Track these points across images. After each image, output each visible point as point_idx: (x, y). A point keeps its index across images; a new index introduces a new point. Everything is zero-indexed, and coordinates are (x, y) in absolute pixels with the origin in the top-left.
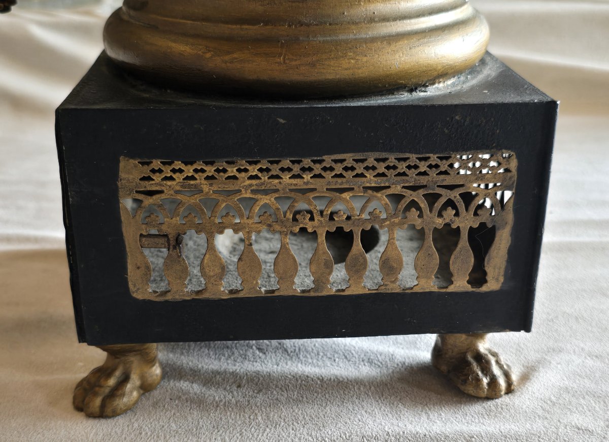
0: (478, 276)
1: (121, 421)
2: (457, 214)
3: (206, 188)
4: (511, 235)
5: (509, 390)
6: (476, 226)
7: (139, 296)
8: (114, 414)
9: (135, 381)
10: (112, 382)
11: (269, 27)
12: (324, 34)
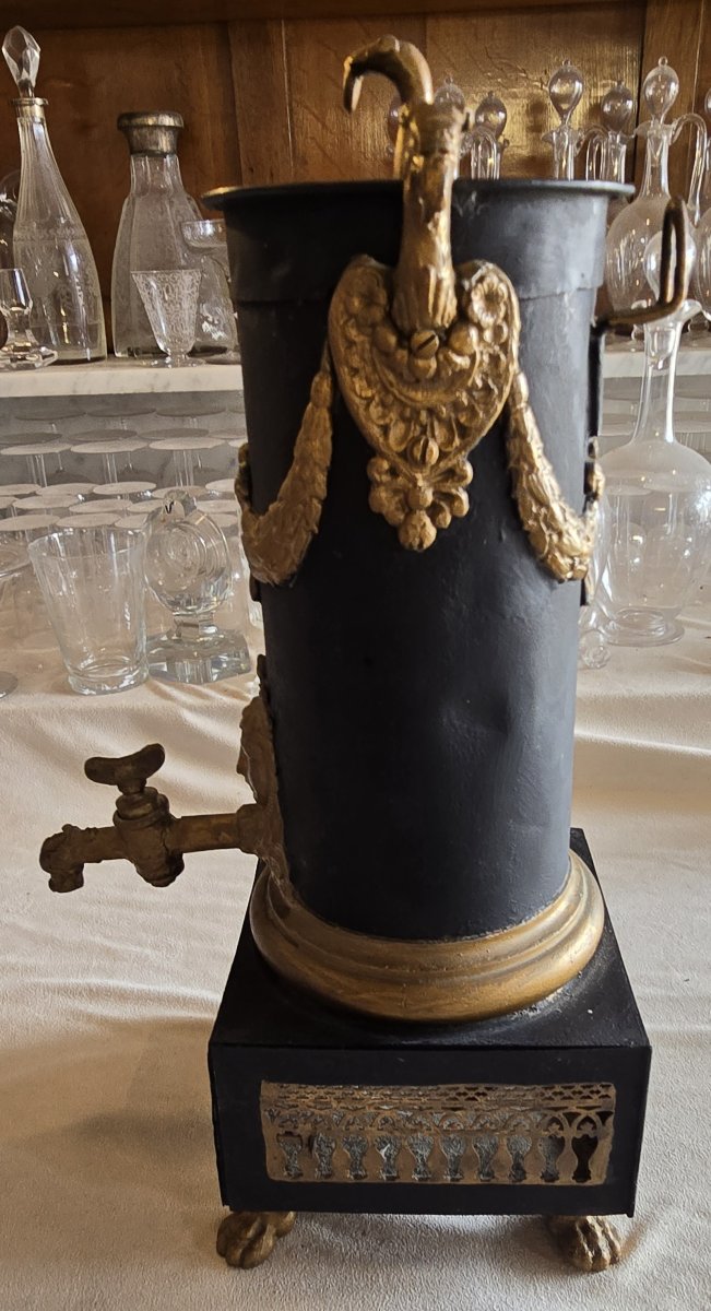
0: (582, 1173)
1: (258, 1272)
2: (562, 1128)
3: (334, 1105)
4: (613, 1143)
5: (614, 1260)
6: (579, 1136)
7: (276, 1178)
8: (252, 1266)
9: (271, 1230)
10: (251, 1233)
11: (394, 970)
12: (440, 977)
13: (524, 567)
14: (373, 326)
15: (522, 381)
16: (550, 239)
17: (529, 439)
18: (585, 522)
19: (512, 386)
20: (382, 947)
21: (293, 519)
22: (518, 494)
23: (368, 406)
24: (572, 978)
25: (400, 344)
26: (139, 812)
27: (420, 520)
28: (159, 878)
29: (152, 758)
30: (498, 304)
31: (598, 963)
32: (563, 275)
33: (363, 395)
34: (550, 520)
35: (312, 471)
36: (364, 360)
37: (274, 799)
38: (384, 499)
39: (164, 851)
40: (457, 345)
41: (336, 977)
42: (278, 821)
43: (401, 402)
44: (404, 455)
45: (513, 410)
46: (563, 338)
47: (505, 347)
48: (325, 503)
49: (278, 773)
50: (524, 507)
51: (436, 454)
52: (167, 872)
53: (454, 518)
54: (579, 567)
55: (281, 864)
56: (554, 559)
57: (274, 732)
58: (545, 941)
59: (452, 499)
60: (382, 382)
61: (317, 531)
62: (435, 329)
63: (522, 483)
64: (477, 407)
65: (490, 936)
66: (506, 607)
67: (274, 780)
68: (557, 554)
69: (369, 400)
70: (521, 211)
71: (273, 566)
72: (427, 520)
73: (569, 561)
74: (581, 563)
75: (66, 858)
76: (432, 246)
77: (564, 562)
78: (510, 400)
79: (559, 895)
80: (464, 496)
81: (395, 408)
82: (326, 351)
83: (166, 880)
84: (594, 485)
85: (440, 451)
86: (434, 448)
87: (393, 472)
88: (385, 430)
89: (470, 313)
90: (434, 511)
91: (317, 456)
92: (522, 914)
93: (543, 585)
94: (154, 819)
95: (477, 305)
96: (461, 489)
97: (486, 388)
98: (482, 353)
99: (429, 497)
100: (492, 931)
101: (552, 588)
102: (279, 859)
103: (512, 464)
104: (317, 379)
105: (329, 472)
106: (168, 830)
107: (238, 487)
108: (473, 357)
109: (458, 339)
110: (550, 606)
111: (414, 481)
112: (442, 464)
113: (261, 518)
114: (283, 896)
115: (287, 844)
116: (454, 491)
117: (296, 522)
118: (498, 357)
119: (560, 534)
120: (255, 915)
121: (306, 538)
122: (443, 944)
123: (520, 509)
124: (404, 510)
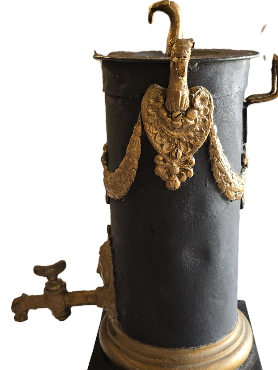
11: (160, 361)
12: (181, 364)
13: (216, 197)
14: (158, 109)
15: (215, 127)
16: (226, 76)
17: (218, 149)
18: (241, 177)
19: (211, 130)
20: (155, 350)
21: (125, 177)
22: (213, 169)
23: (155, 136)
24: (238, 367)
25: (168, 116)
26: (55, 288)
27: (174, 179)
28: (61, 317)
29: (61, 266)
30: (206, 101)
31: (250, 361)
32: (231, 88)
33: (153, 133)
34: (226, 179)
35: (133, 159)
36: (154, 121)
37: (112, 285)
38: (161, 171)
39: (64, 305)
40: (189, 117)
41: (136, 363)
42: (113, 295)
43: (168, 135)
44: (169, 155)
45: (211, 138)
46: (231, 110)
47: (208, 116)
48: (138, 171)
49: (115, 274)
50: (215, 174)
51: (181, 154)
52: (65, 314)
53: (188, 178)
54: (238, 195)
55: (114, 313)
56: (228, 193)
57: (113, 257)
58: (226, 351)
59: (187, 171)
60: (161, 128)
61: (134, 181)
62: (181, 111)
63: (215, 165)
64: (197, 138)
65: (202, 347)
66: (208, 212)
67: (112, 276)
68: (230, 191)
69: (156, 134)
70: (214, 67)
71: (116, 193)
72: (177, 179)
73: (234, 193)
74: (239, 194)
75: (22, 307)
76: (181, 84)
77: (232, 194)
78: (210, 134)
79: (232, 330)
80: (192, 170)
81: (165, 137)
82: (140, 117)
83: (64, 318)
84: (246, 162)
85: (183, 153)
86: (180, 152)
87: (164, 161)
88: (162, 145)
89: (195, 105)
90: (180, 175)
91: (135, 154)
92: (215, 338)
93: (224, 203)
94: (61, 292)
95: (198, 102)
96: (190, 168)
97: (201, 131)
98: (199, 118)
99: (178, 170)
100: (203, 345)
101: (228, 204)
102: (113, 310)
103: (211, 158)
104: (136, 126)
105: (139, 159)
106: (66, 297)
107: (103, 159)
108: (196, 120)
109: (190, 114)
110: (226, 211)
111: (172, 165)
112: (183, 158)
113: (112, 173)
114: (114, 327)
115: (117, 304)
116: (188, 168)
117: (126, 178)
118: (206, 120)
119: (230, 184)
120: (102, 334)
121: (129, 183)
122: (182, 350)
123: (214, 174)
124: (168, 175)
